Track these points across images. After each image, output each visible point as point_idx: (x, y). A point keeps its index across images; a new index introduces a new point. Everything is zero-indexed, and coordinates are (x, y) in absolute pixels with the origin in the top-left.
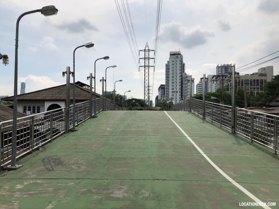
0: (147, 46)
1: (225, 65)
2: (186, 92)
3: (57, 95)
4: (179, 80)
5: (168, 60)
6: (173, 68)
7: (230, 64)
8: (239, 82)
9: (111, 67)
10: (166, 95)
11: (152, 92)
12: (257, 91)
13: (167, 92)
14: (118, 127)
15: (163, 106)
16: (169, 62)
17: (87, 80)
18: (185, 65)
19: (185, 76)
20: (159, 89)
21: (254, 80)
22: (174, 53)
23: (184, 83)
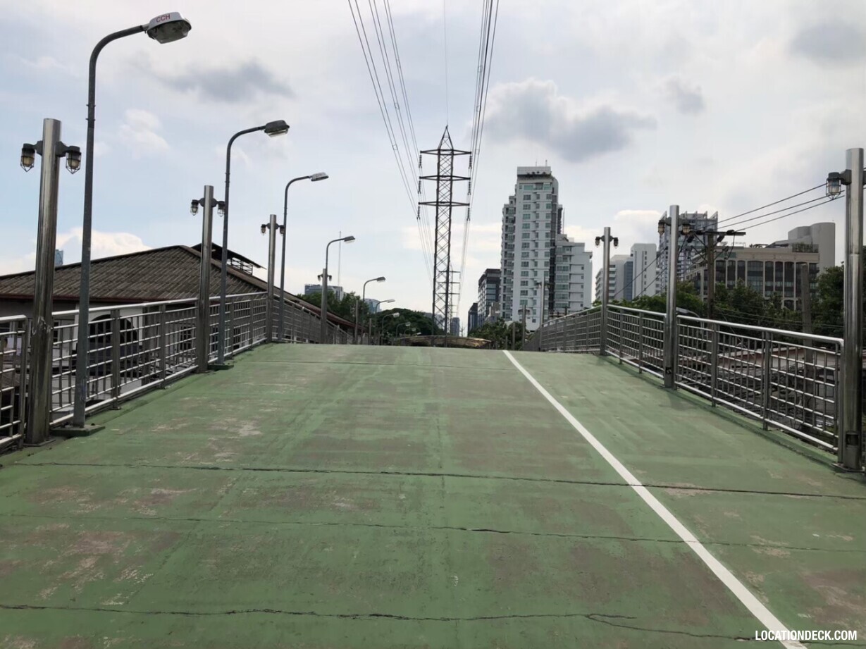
0: (445, 139)
1: (687, 215)
2: (563, 295)
3: (122, 282)
4: (546, 256)
5: (513, 193)
6: (526, 217)
7: (703, 212)
8: (731, 269)
9: (308, 177)
10: (501, 302)
11: (460, 289)
12: (786, 296)
13: (504, 291)
14: (300, 418)
15: (494, 334)
16: (515, 199)
17: (191, 214)
18: (563, 211)
19: (565, 243)
20: (480, 284)
21: (779, 264)
22: (531, 173)
23: (558, 267)
